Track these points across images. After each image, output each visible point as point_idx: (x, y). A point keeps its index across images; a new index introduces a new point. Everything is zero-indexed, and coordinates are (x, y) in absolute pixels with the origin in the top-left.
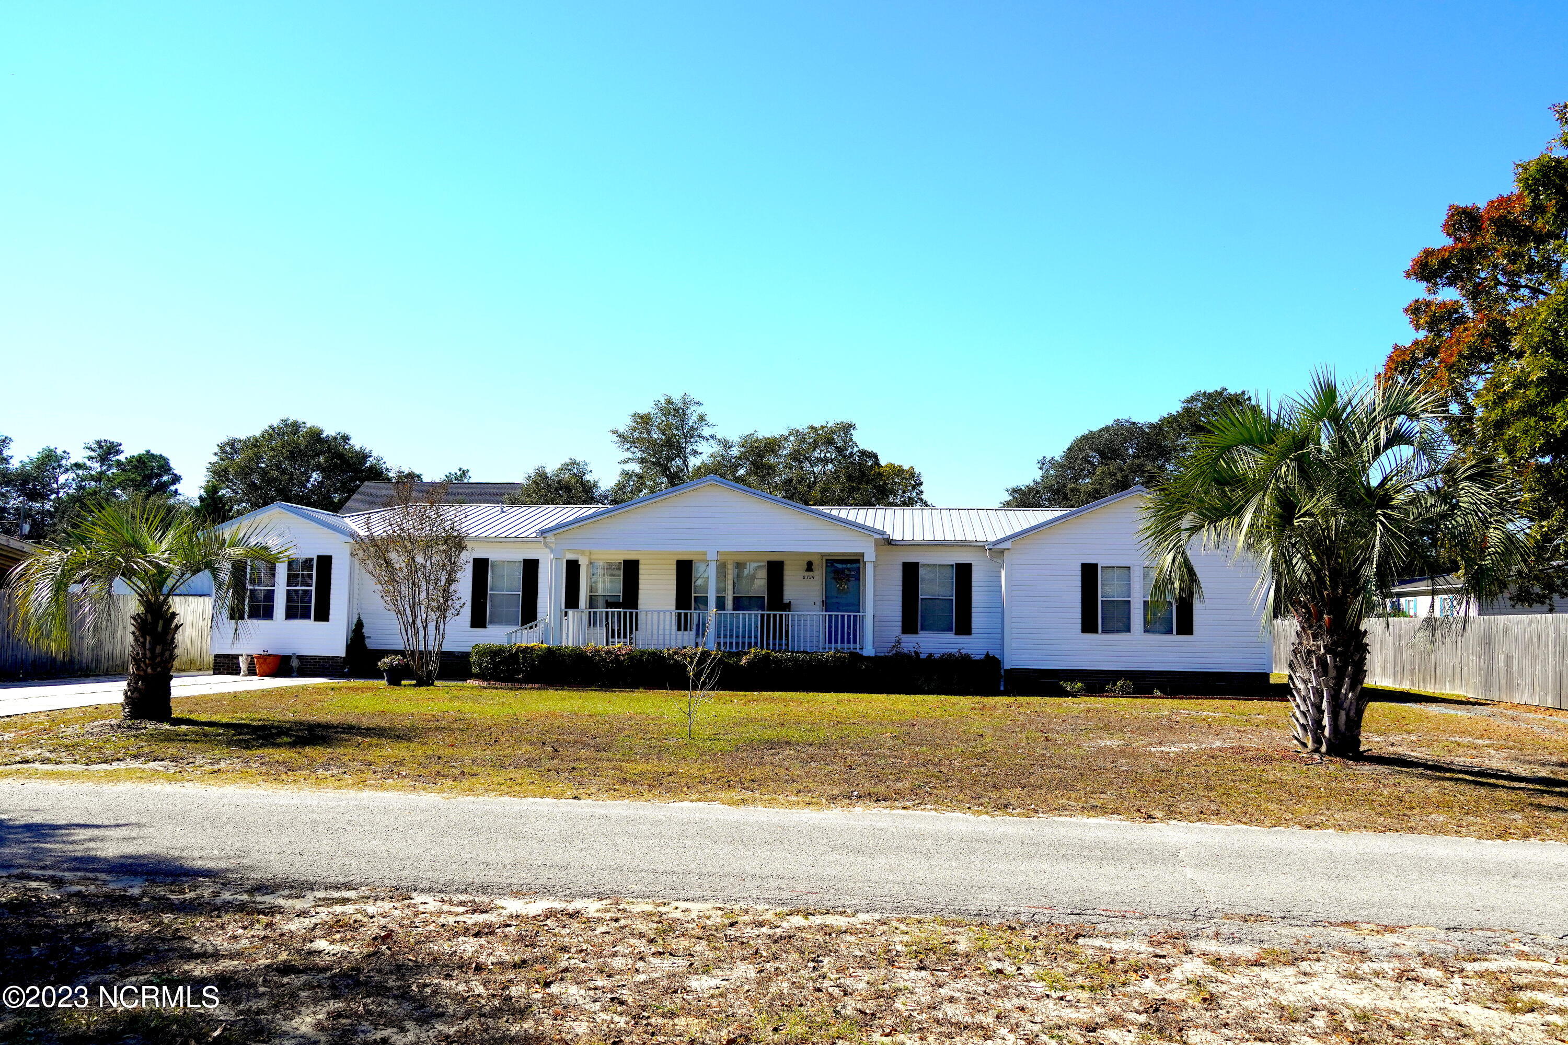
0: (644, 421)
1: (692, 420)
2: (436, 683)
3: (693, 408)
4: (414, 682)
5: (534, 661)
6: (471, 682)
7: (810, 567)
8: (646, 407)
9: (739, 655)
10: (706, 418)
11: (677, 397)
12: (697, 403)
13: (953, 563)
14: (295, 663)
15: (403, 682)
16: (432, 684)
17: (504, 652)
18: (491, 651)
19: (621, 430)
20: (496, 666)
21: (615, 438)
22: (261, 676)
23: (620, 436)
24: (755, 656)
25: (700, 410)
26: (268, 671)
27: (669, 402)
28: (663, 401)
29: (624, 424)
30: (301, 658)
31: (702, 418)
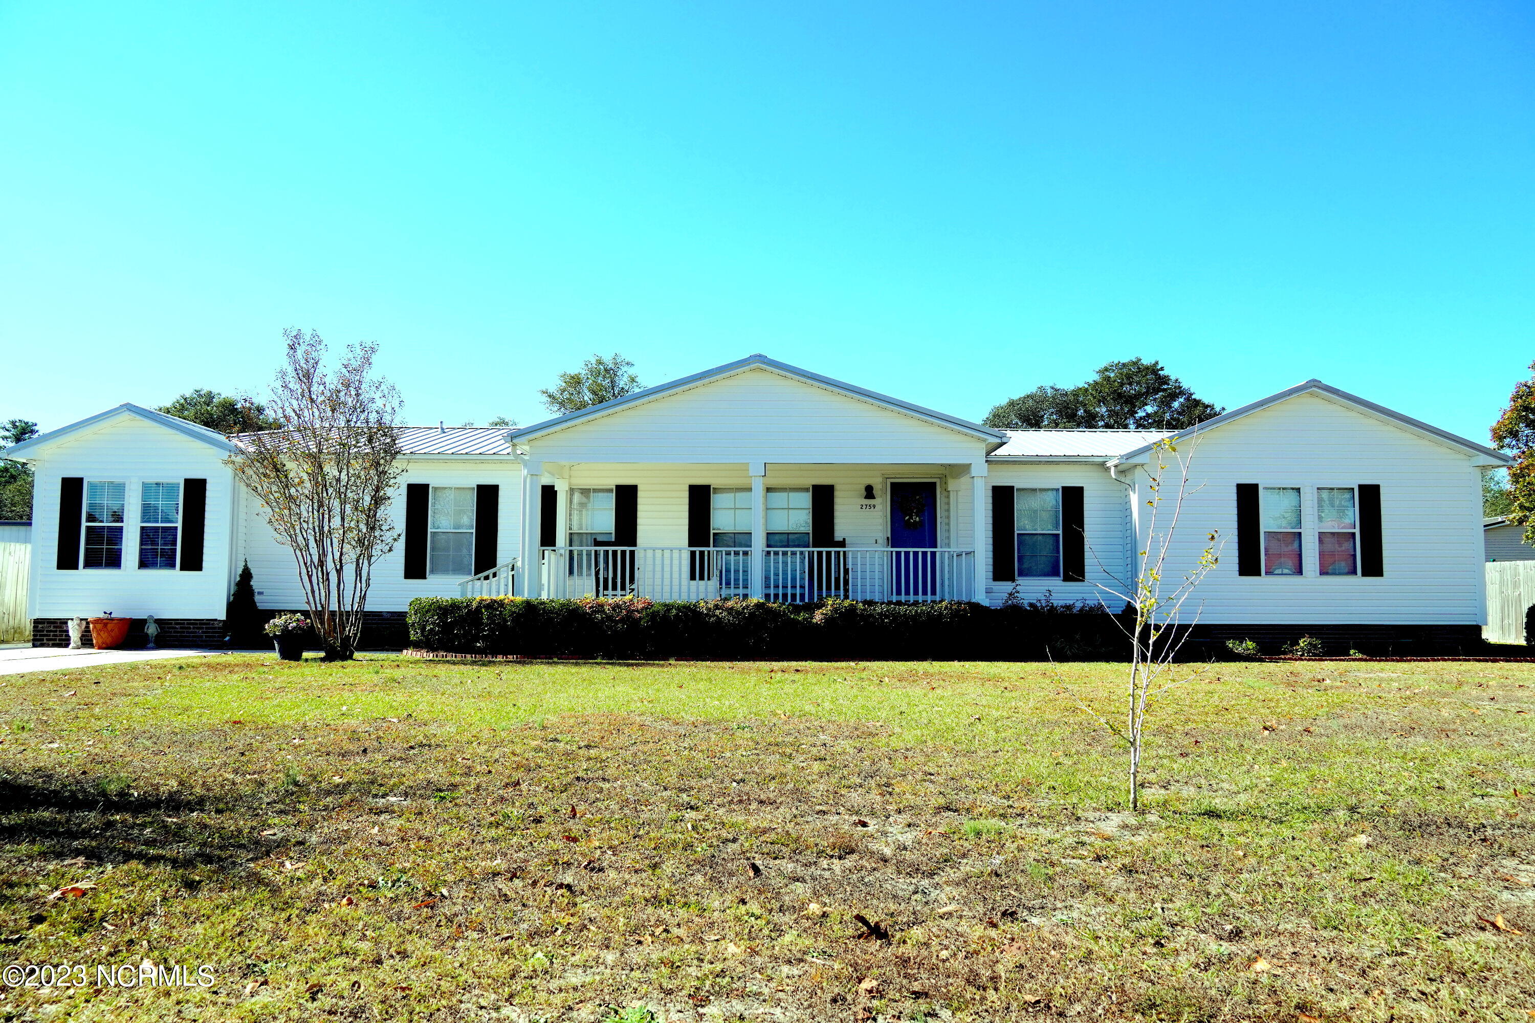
0: (575, 381)
1: (622, 382)
2: (357, 655)
3: (624, 369)
4: (322, 654)
5: (506, 621)
6: (408, 654)
7: (869, 492)
8: (577, 368)
9: (811, 608)
10: (637, 380)
11: (608, 359)
12: (628, 364)
13: (1059, 486)
14: (152, 630)
15: (305, 655)
16: (350, 657)
17: (459, 608)
18: (440, 608)
19: (553, 389)
20: (446, 628)
21: (545, 398)
22: (100, 648)
23: (550, 396)
24: (835, 610)
25: (632, 371)
26: (109, 640)
27: (600, 362)
28: (594, 361)
29: (554, 384)
30: (160, 622)
31: (633, 380)
